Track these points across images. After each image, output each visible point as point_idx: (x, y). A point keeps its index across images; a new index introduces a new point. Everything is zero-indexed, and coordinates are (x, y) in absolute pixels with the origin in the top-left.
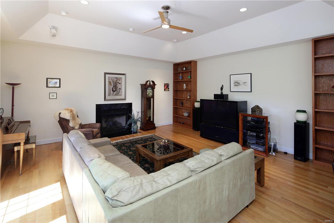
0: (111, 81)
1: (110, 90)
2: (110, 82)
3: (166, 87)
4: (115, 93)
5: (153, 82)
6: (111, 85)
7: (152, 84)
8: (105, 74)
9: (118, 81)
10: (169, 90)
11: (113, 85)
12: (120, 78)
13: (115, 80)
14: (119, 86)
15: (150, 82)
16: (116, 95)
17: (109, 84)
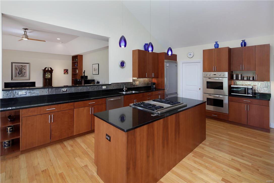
0: (17, 67)
1: (16, 74)
2: (16, 69)
3: (65, 71)
4: (21, 75)
5: (51, 68)
6: (17, 70)
7: (50, 69)
8: (12, 63)
9: (23, 68)
10: (68, 74)
11: (18, 70)
12: (25, 66)
13: (20, 67)
14: (24, 71)
15: (48, 68)
16: (21, 76)
17: (15, 70)
